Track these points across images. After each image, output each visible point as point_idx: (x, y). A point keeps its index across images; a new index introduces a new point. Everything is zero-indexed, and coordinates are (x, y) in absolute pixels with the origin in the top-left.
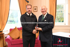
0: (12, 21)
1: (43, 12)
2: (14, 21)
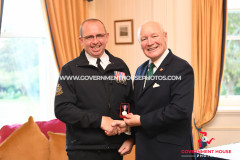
0: (5, 89)
1: (147, 48)
2: (13, 87)
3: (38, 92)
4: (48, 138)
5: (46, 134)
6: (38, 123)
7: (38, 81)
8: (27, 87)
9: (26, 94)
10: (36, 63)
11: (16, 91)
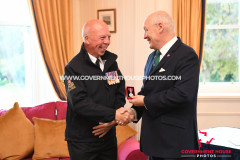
3: (24, 79)
4: (33, 123)
5: (31, 119)
6: (23, 109)
7: (23, 68)
8: (13, 74)
9: (12, 81)
10: (22, 51)
11: (2, 79)
